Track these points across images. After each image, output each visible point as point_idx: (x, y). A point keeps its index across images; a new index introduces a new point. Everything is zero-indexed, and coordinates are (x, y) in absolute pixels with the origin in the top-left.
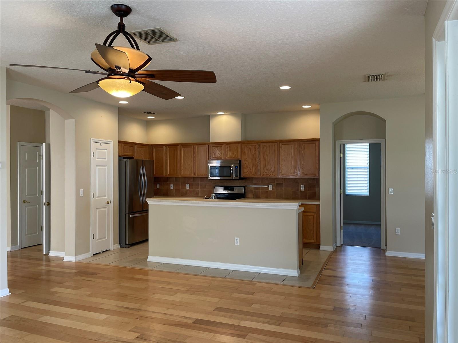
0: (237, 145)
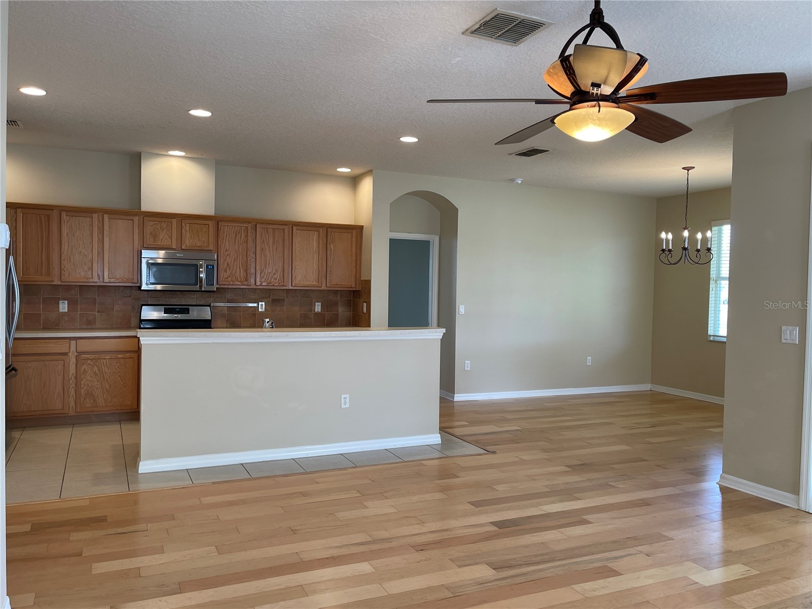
0: (206, 222)
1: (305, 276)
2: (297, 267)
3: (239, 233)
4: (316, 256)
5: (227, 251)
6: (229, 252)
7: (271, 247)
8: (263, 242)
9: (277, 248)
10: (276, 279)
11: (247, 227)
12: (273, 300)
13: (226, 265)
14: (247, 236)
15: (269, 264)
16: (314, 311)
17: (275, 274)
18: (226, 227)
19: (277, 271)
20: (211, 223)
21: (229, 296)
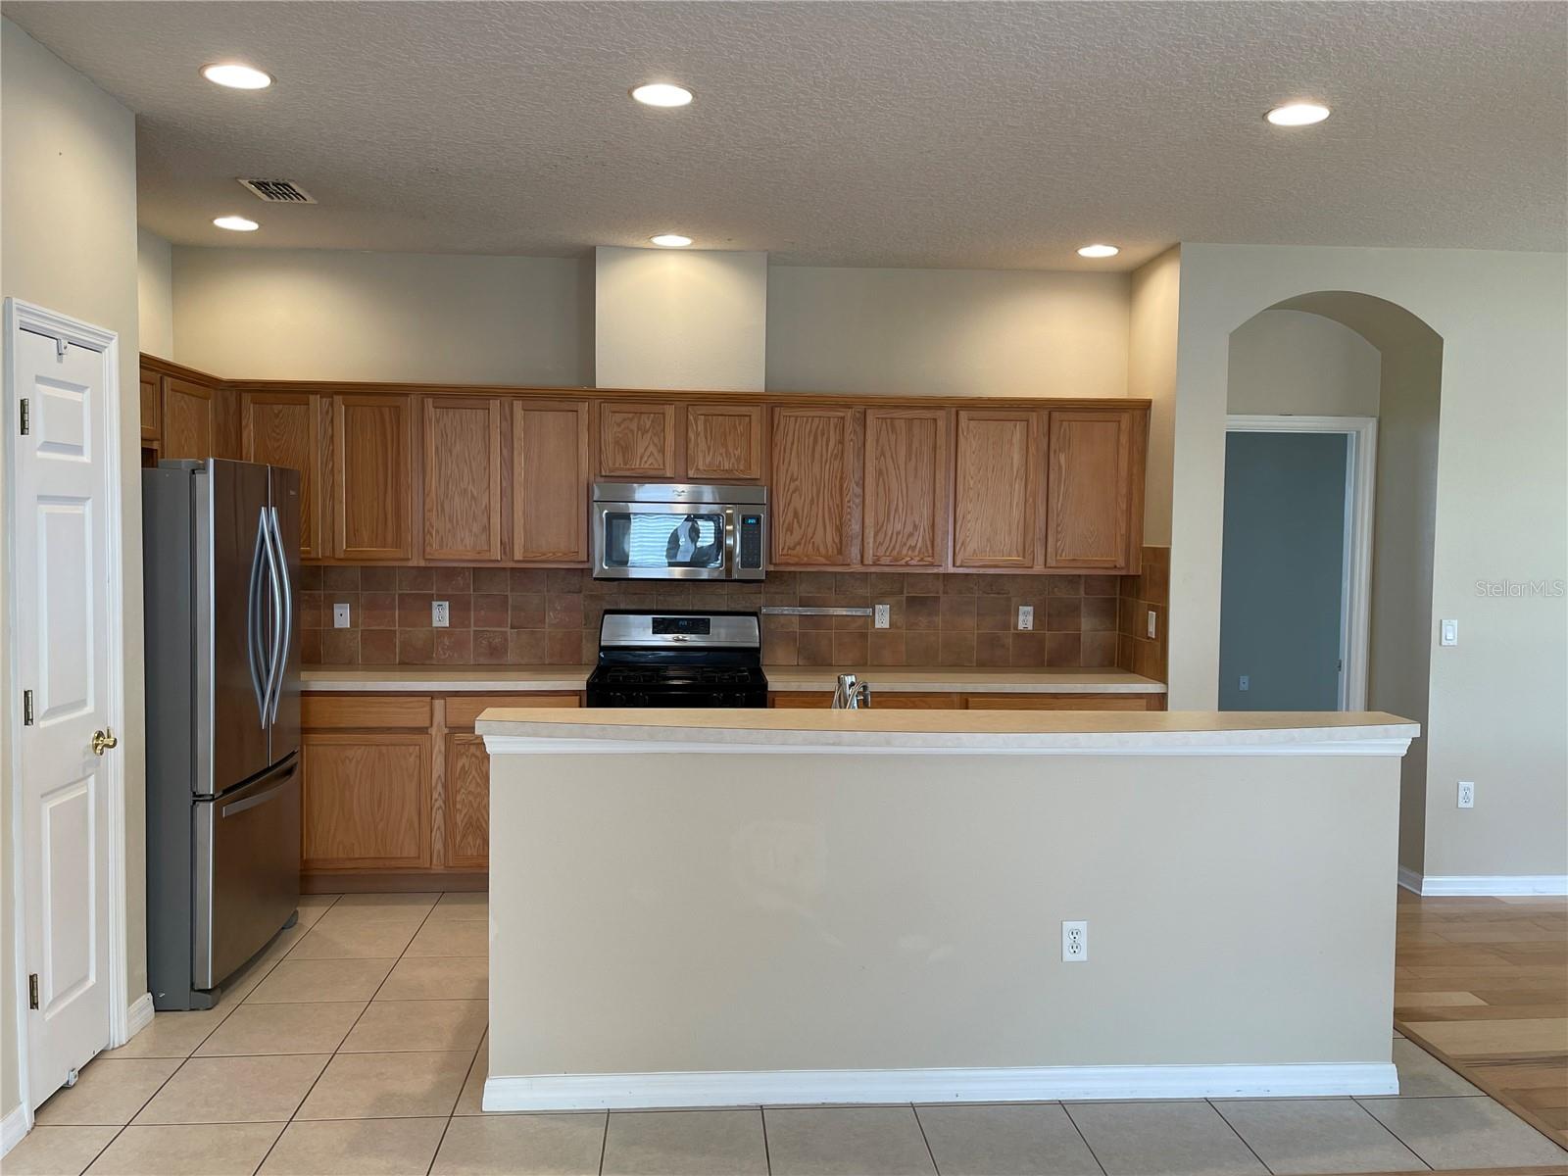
1: (988, 540)
2: (969, 517)
3: (823, 434)
4: (1018, 486)
5: (793, 480)
6: (797, 483)
7: (902, 467)
8: (883, 454)
9: (916, 469)
10: (913, 548)
11: (843, 418)
12: (912, 601)
13: (790, 515)
14: (841, 442)
15: (896, 510)
16: (1016, 627)
17: (911, 535)
18: (793, 419)
19: (915, 527)
20: (756, 413)
21: (803, 589)
